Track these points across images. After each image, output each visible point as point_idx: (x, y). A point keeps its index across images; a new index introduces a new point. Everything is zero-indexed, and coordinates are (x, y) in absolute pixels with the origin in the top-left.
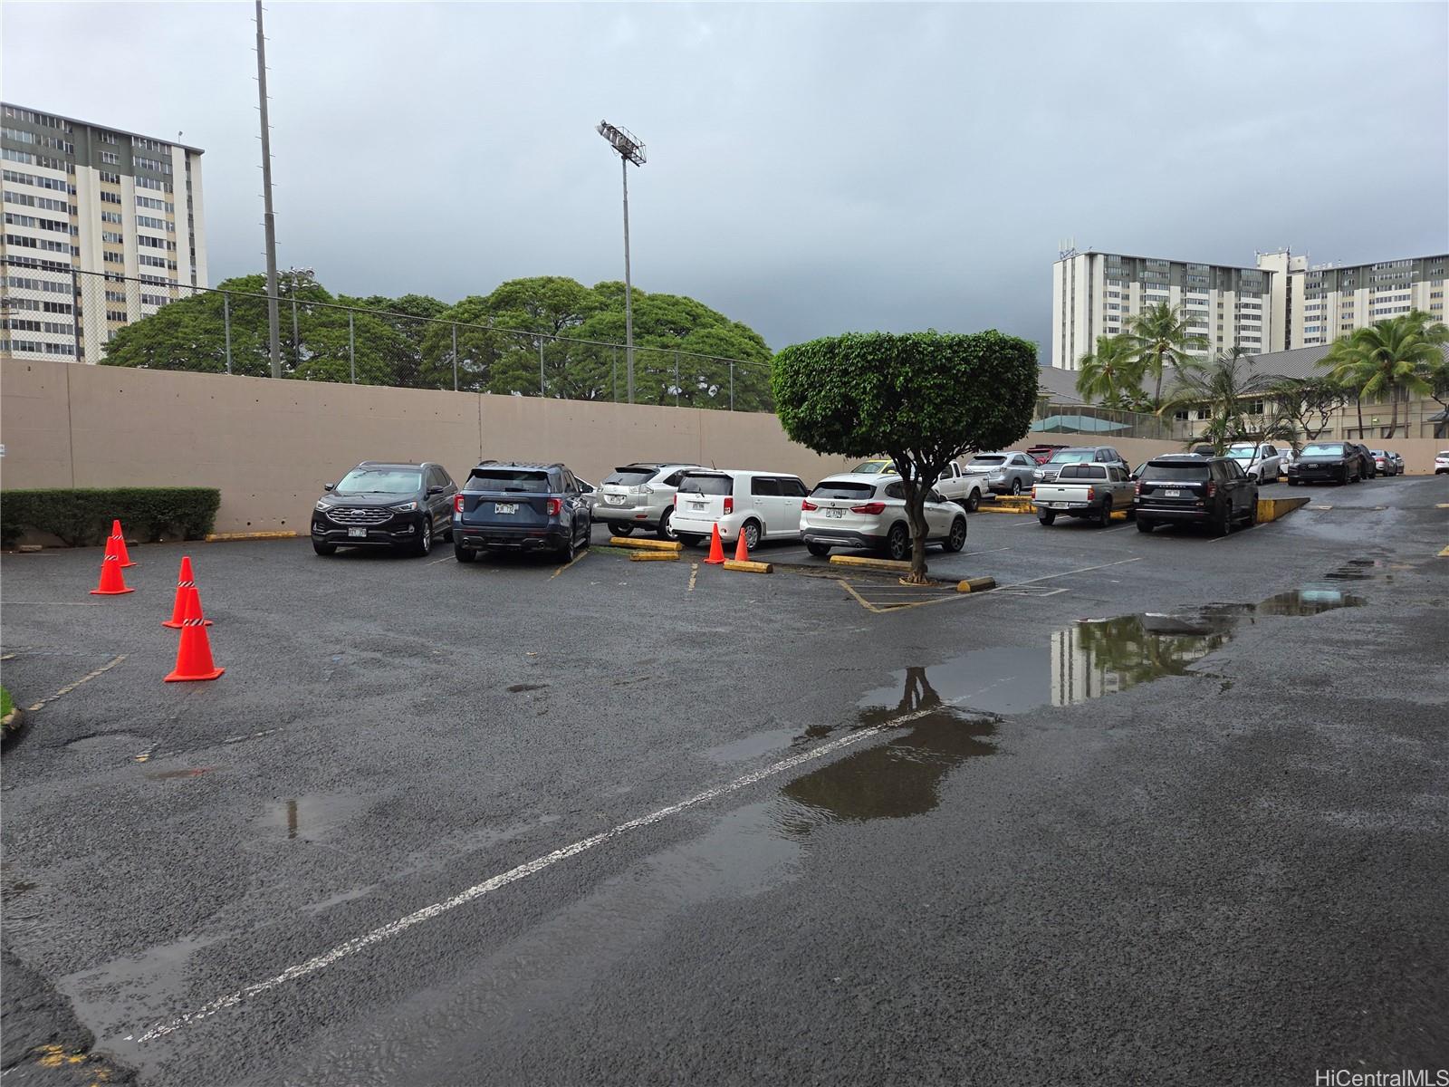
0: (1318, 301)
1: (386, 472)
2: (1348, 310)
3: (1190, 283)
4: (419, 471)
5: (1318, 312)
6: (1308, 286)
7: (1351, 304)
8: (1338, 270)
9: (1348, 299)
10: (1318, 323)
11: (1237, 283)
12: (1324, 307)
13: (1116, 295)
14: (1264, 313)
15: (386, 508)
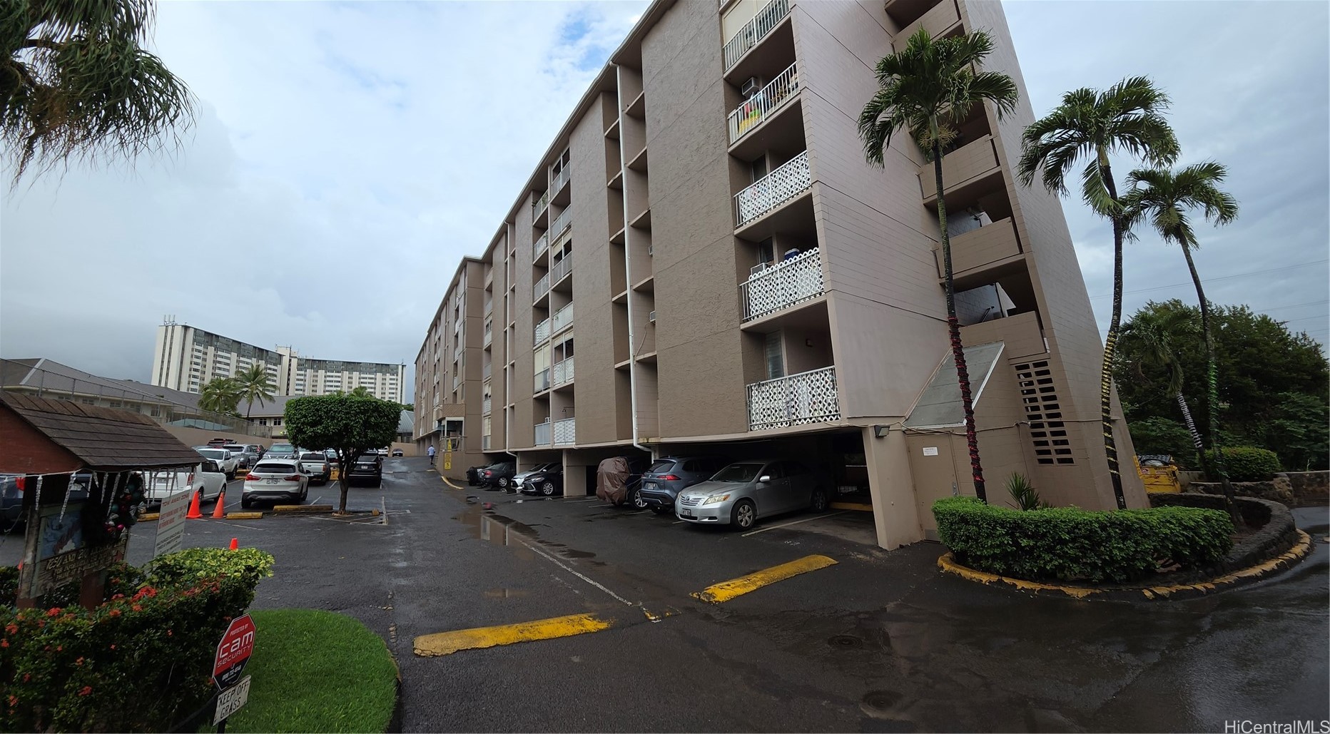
0: (303, 372)
2: (315, 379)
3: (242, 353)
5: (302, 377)
6: (299, 365)
7: (317, 376)
8: (312, 360)
9: (316, 374)
10: (302, 382)
11: (266, 358)
12: (305, 375)
13: (200, 351)
14: (278, 373)
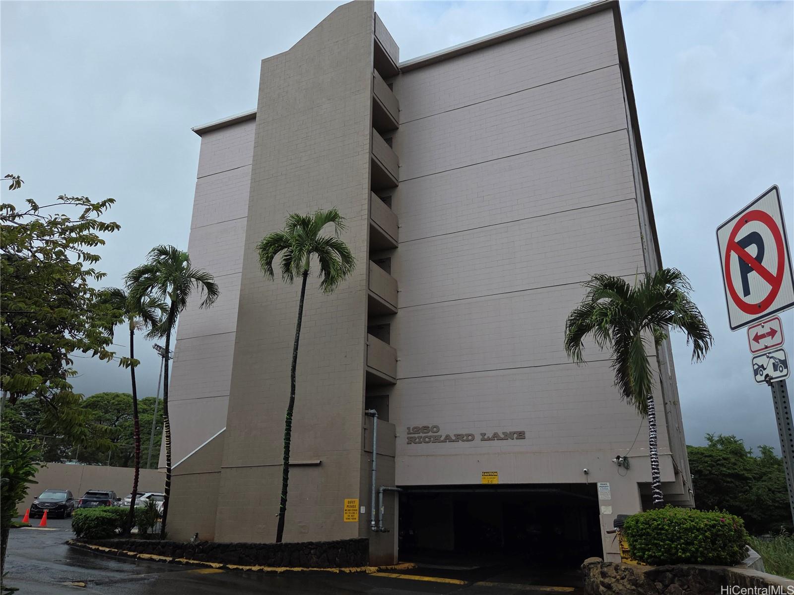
1: (55, 493)
4: (65, 493)
15: (55, 503)
